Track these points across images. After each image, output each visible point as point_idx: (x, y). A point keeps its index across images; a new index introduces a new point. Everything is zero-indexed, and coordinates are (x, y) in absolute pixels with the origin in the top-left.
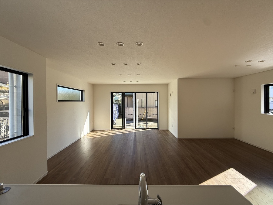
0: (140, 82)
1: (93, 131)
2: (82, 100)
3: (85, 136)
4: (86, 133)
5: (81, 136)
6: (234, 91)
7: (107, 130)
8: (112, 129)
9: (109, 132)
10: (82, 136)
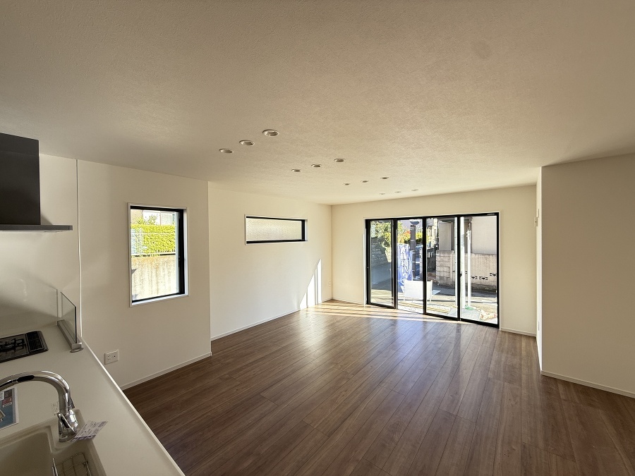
1: (332, 301)
2: (303, 239)
3: (309, 309)
4: (312, 303)
5: (299, 306)
8: (368, 303)
10: (303, 306)
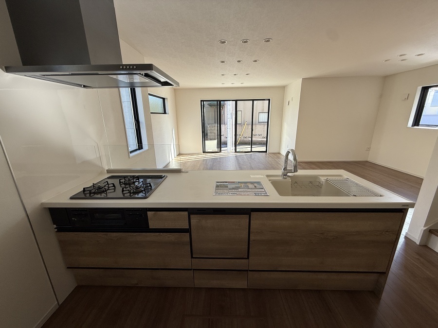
1: (179, 155)
2: (165, 113)
3: (173, 160)
4: (173, 157)
6: (381, 96)
7: (198, 154)
8: (204, 152)
9: (201, 155)
10: (170, 160)
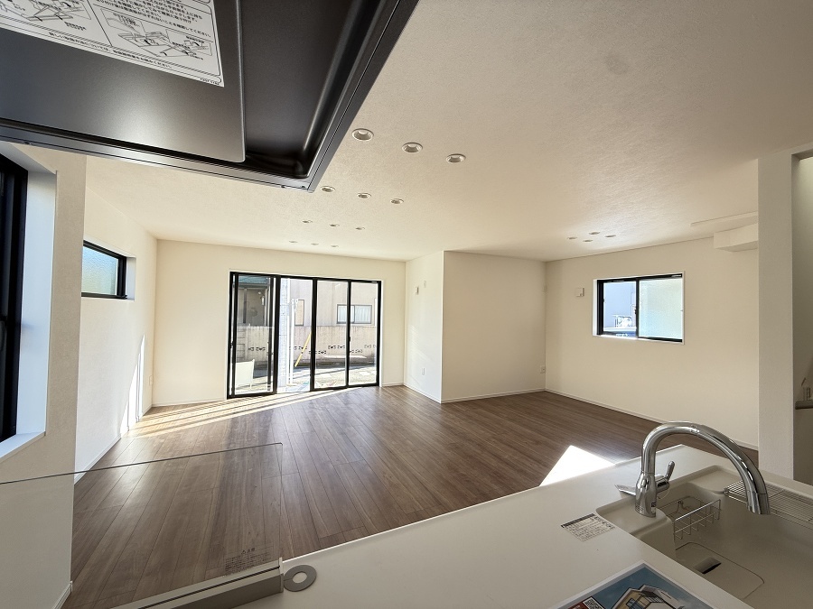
0: (342, 249)
1: (153, 410)
3: (130, 434)
4: (133, 420)
5: (119, 431)
6: (546, 289)
7: (213, 403)
9: (221, 408)
10: (123, 430)
